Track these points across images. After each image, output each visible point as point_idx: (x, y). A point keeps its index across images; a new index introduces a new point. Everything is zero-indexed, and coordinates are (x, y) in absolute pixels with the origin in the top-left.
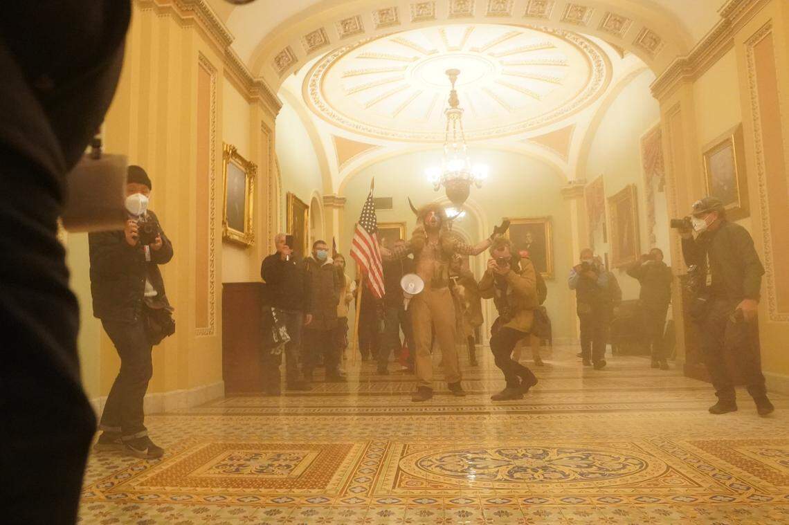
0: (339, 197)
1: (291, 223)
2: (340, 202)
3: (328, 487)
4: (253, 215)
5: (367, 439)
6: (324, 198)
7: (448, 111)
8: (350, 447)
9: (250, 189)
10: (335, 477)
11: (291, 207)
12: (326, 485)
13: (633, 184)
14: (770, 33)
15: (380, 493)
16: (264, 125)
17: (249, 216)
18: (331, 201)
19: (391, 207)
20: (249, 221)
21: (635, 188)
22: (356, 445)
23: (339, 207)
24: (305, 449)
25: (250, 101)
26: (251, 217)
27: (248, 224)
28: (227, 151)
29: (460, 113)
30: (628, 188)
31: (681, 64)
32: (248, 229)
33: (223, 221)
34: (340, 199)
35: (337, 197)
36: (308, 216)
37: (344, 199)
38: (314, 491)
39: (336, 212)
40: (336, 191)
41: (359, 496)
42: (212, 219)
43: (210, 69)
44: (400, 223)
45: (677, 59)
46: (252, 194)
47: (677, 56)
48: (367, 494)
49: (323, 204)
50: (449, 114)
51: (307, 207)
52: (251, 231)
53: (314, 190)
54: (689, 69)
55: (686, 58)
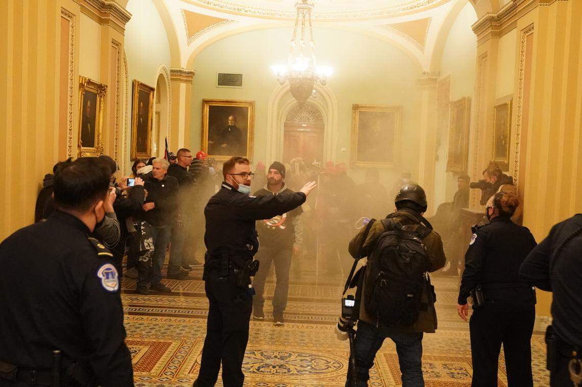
0: (187, 71)
1: (136, 111)
2: (189, 76)
3: (152, 371)
4: (102, 128)
5: (182, 338)
6: (172, 71)
7: (298, 6)
8: (170, 344)
9: (100, 107)
10: (157, 365)
11: (137, 95)
12: (151, 370)
13: (469, 97)
14: (533, 33)
15: (181, 376)
16: (114, 42)
17: (99, 132)
18: (177, 75)
19: (241, 85)
20: (98, 136)
21: (470, 100)
22: (174, 343)
23: (186, 81)
24: (140, 345)
25: (101, 21)
26: (101, 132)
27: (98, 138)
28: (82, 83)
29: (310, 9)
30: (464, 99)
31: (491, 19)
32: (98, 144)
33: (78, 145)
34: (188, 73)
35: (185, 70)
36: (153, 100)
37: (191, 73)
38: (144, 373)
39: (183, 86)
40: (184, 66)
41: (168, 377)
42: (70, 147)
43: (69, 17)
44: (250, 103)
45: (487, 15)
46: (101, 112)
47: (488, 13)
48: (173, 376)
49: (170, 77)
50: (299, 9)
51: (153, 89)
52: (100, 145)
53: (161, 66)
54: (497, 25)
55: (495, 15)
